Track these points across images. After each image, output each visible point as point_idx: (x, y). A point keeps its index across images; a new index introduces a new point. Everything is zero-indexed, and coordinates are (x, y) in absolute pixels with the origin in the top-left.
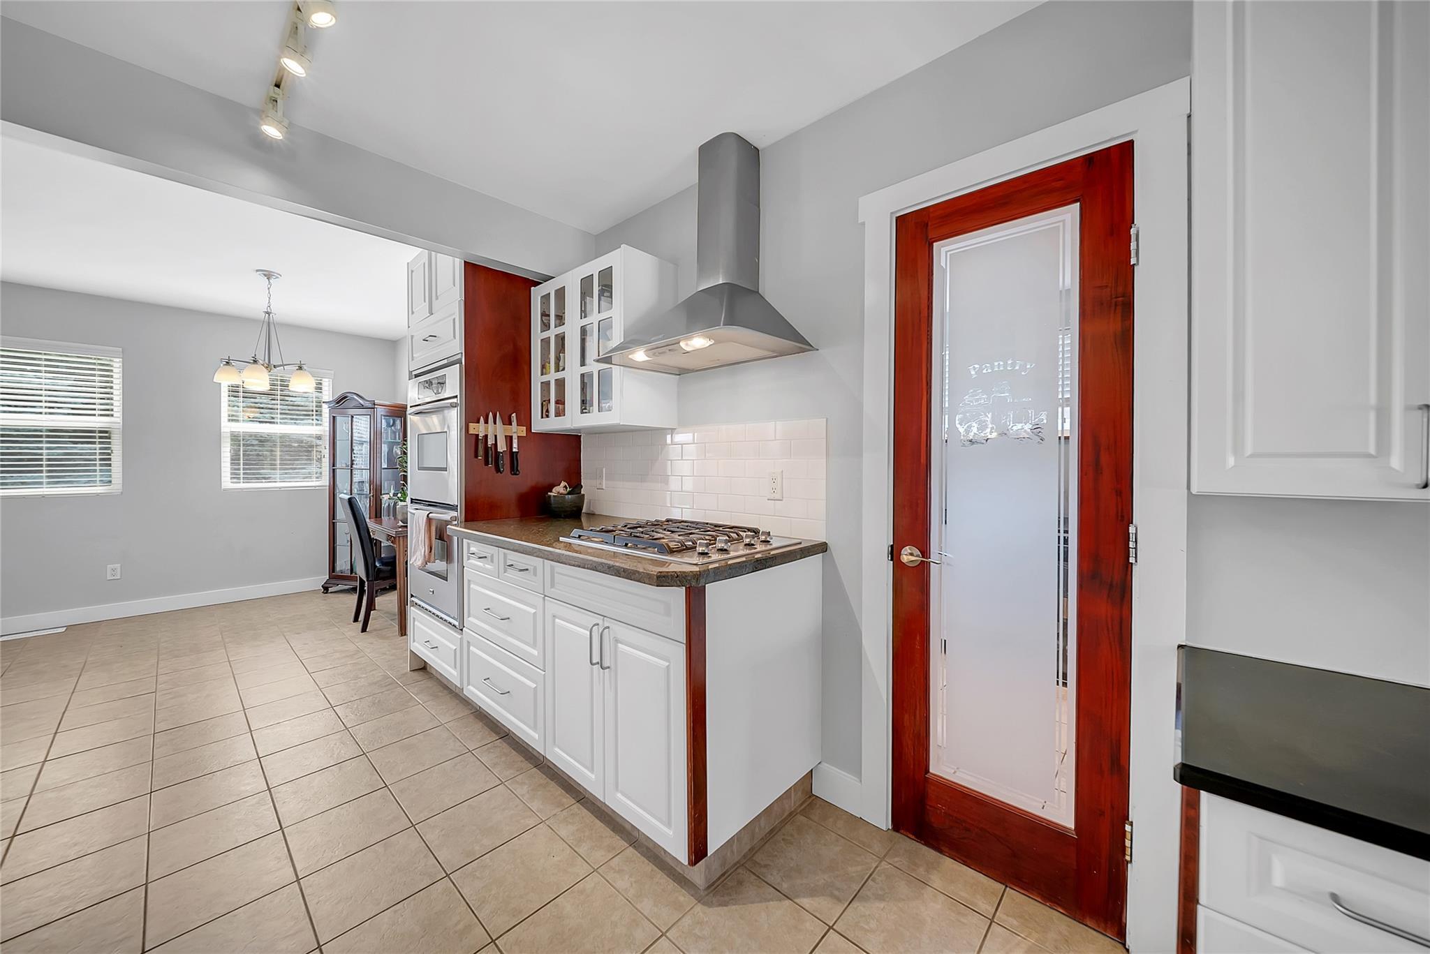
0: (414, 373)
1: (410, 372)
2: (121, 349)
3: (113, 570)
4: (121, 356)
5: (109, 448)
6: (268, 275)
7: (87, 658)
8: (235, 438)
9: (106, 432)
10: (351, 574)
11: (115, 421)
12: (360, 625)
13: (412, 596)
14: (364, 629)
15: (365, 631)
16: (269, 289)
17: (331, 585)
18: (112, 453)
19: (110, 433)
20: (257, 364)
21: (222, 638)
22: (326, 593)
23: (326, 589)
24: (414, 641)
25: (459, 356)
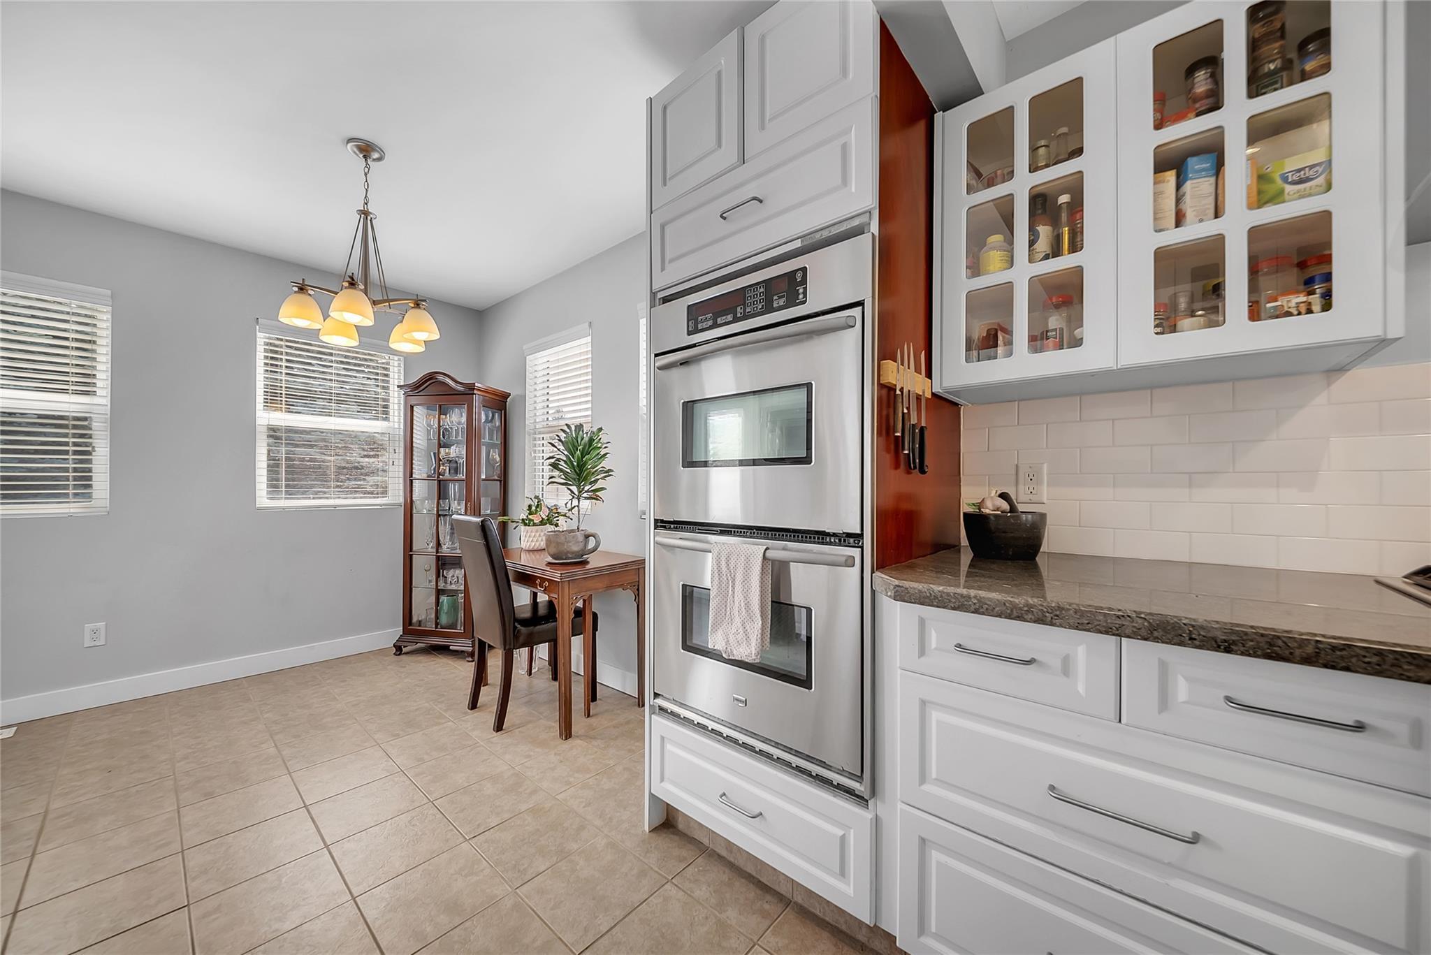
0: (660, 295)
1: (653, 294)
2: (110, 291)
3: (93, 631)
4: (110, 303)
5: (86, 445)
6: (366, 149)
7: (48, 804)
8: (274, 433)
9: (85, 419)
10: (436, 627)
11: (98, 403)
12: (490, 717)
13: (656, 695)
14: (499, 727)
15: (501, 729)
16: (366, 174)
17: (405, 644)
18: (95, 451)
19: (91, 420)
20: (355, 288)
21: (276, 746)
22: (399, 655)
23: (398, 649)
24: (662, 780)
25: (864, 219)
